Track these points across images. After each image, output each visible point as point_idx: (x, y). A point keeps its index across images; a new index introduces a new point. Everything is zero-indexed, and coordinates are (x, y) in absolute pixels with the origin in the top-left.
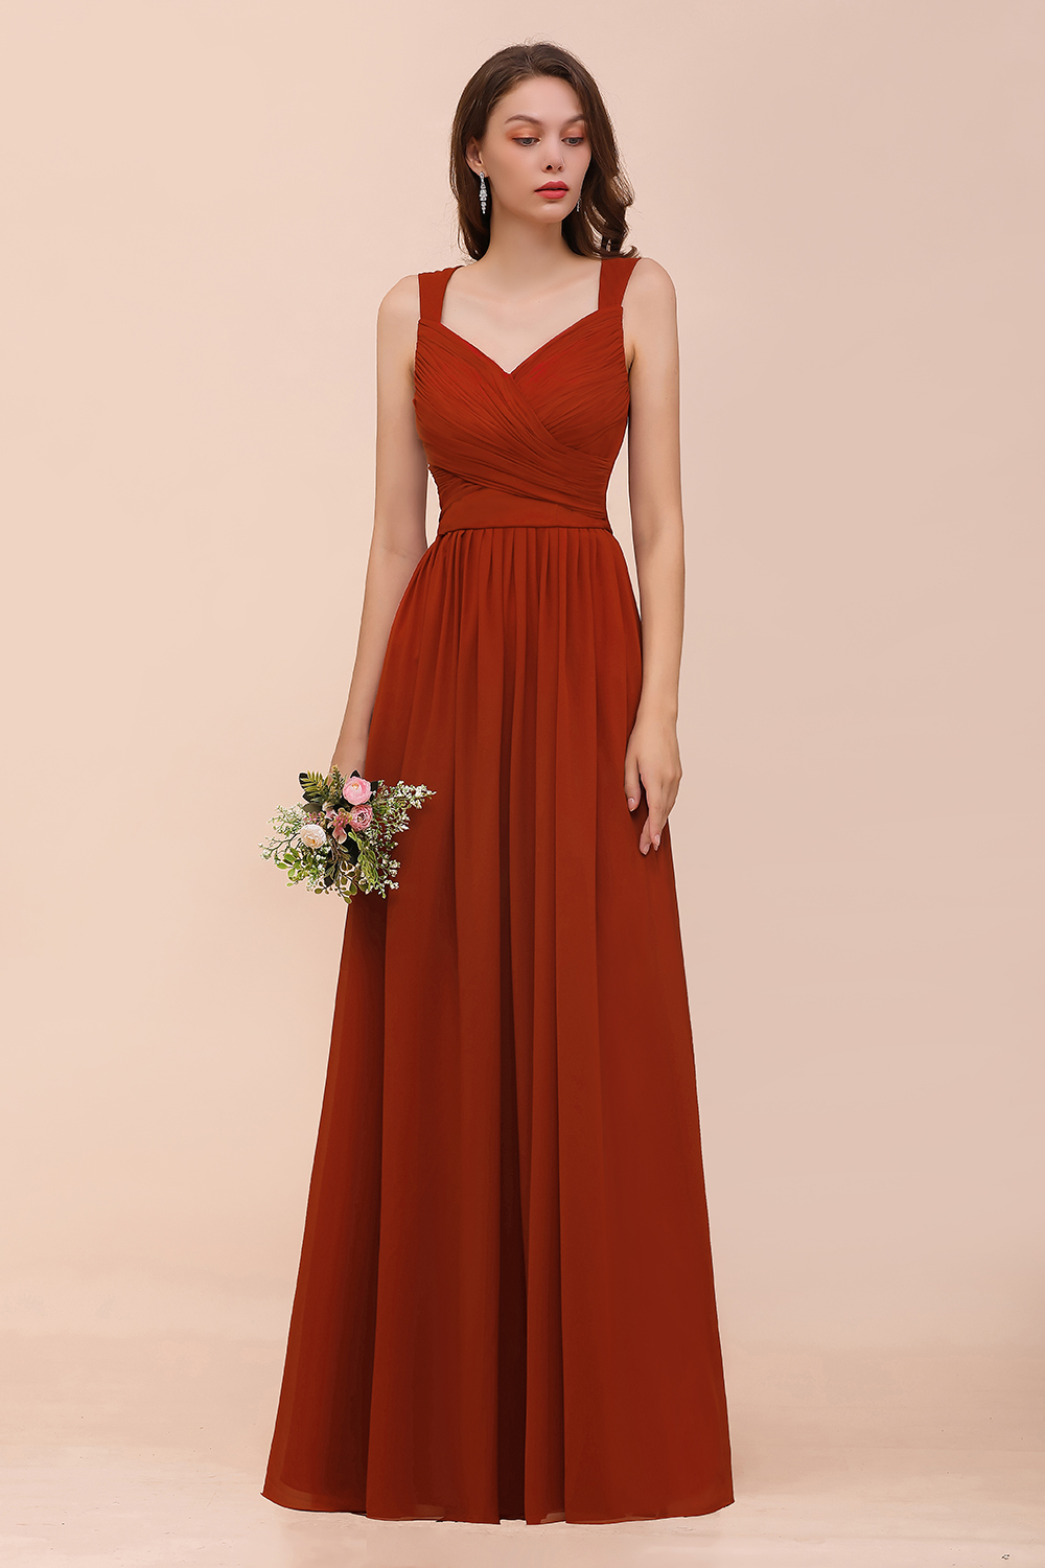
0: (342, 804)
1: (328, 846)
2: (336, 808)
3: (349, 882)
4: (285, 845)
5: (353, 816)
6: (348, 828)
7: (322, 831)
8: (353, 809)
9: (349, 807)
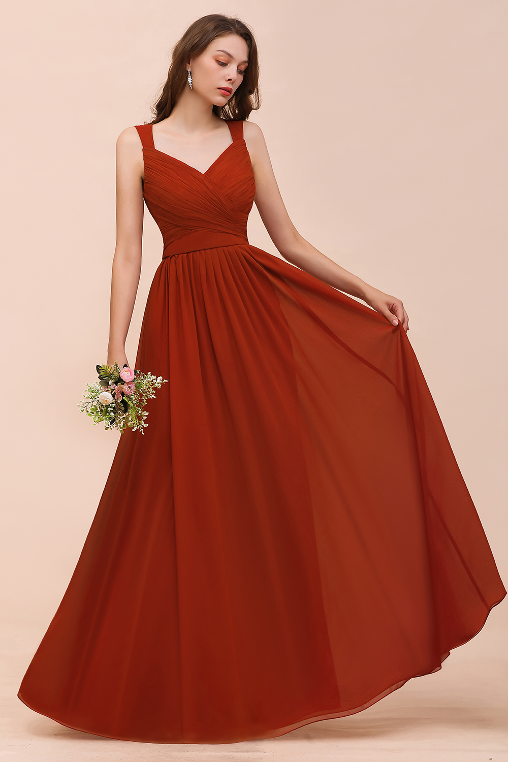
0: (119, 381)
1: (113, 403)
2: (116, 383)
3: (122, 423)
4: (91, 404)
5: (125, 388)
6: (123, 394)
7: (111, 396)
8: (125, 384)
9: (123, 382)
